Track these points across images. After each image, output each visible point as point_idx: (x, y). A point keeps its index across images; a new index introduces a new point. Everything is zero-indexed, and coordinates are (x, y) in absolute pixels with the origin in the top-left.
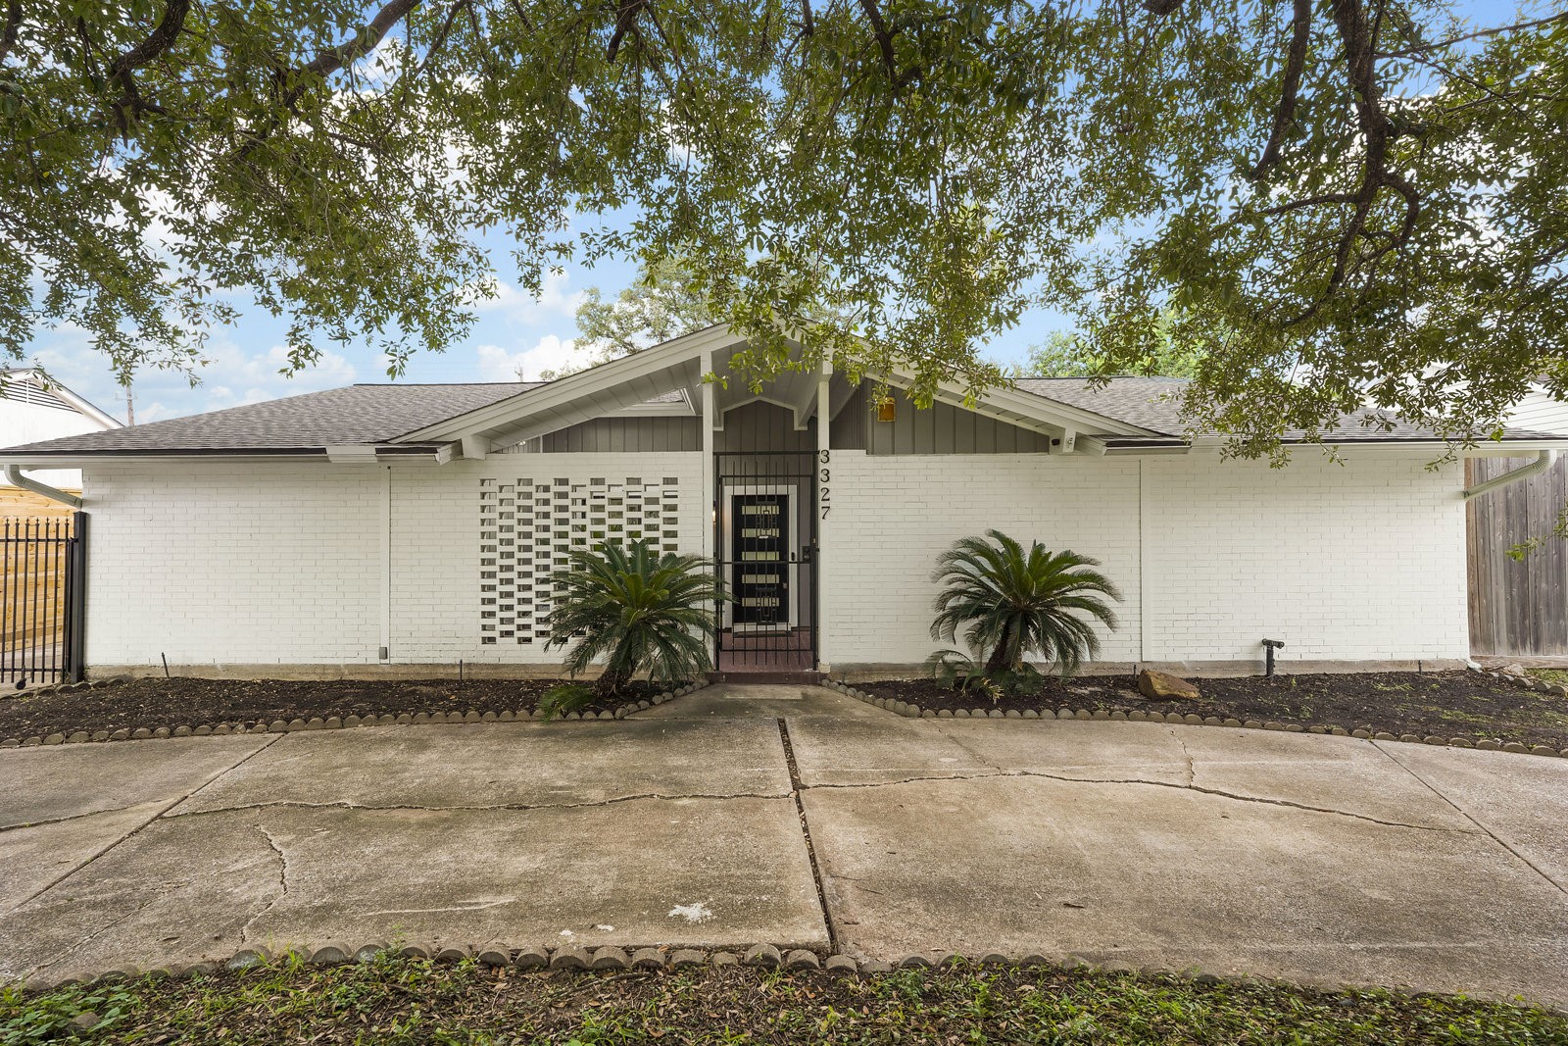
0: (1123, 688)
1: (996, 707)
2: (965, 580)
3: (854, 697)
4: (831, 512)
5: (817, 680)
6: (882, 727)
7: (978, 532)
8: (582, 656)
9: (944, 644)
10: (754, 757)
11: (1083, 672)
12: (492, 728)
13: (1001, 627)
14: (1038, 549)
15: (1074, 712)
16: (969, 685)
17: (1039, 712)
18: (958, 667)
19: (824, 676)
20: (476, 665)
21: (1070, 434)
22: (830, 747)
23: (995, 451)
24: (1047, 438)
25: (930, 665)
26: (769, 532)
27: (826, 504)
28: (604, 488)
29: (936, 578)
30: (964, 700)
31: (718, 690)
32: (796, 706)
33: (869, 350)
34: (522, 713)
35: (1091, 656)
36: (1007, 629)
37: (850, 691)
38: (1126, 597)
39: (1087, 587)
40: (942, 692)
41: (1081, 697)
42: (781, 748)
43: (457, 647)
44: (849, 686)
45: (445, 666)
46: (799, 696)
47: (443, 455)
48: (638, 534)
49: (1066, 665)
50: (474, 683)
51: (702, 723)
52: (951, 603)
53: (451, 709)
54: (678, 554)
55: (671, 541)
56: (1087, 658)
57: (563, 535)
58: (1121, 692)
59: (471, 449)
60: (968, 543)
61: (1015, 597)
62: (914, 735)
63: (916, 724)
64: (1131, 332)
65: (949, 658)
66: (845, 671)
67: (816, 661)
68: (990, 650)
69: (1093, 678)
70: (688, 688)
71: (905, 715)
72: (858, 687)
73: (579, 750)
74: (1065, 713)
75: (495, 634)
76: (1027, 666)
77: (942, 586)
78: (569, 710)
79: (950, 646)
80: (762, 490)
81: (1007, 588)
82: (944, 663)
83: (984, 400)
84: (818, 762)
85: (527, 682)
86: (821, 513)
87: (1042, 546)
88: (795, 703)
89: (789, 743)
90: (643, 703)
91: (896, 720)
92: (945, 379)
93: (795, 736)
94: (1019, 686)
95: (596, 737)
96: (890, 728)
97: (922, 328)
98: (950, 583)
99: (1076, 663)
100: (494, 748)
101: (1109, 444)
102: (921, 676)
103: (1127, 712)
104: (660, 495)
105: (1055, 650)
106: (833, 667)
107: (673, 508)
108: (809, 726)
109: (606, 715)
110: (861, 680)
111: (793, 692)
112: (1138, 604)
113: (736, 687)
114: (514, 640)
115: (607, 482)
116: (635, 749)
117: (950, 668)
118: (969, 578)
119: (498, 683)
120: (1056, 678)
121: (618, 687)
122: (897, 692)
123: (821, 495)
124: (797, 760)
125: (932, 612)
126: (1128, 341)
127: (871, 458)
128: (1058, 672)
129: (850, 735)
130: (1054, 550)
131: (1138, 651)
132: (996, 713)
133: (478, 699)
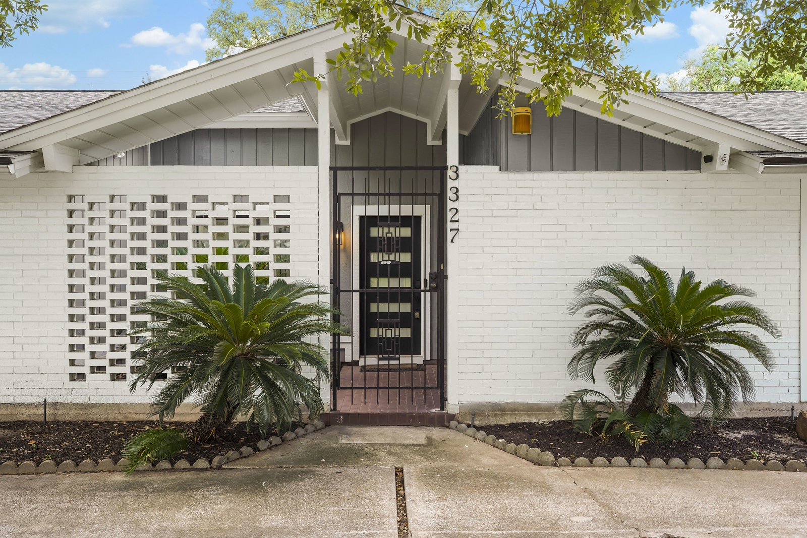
0: (780, 432)
1: (638, 455)
2: (606, 313)
3: (484, 441)
4: (460, 235)
5: (444, 421)
6: (510, 478)
7: (622, 259)
8: (173, 396)
9: (583, 383)
10: (361, 515)
11: (737, 414)
12: (67, 480)
13: (645, 365)
14: (687, 279)
15: (725, 460)
16: (610, 428)
17: (686, 460)
18: (598, 408)
19: (452, 417)
20: (63, 405)
21: (724, 150)
22: (449, 503)
23: (642, 169)
24: (700, 154)
25: (568, 405)
26: (392, 257)
27: (455, 226)
28: (208, 206)
29: (573, 310)
30: (604, 446)
31: (334, 432)
32: (417, 453)
33: (494, 50)
34: (106, 461)
35: (744, 397)
36: (651, 365)
37: (481, 434)
38: (783, 331)
39: (741, 321)
40: (581, 437)
41: (733, 443)
42: (393, 505)
43: (42, 385)
44: (479, 428)
45: (27, 406)
46: (423, 441)
47: (19, 167)
48: (245, 258)
49: (716, 406)
50: (59, 425)
51: (308, 473)
52: (592, 337)
53: (24, 458)
54: (288, 281)
55: (282, 266)
56: (740, 399)
57: (162, 259)
58: (777, 436)
59: (53, 159)
60: (609, 270)
61: (661, 331)
62: (545, 488)
63: (549, 473)
64: (792, 31)
65: (588, 398)
66: (475, 411)
67: (443, 400)
68: (633, 391)
69: (747, 420)
70: (300, 431)
71: (538, 463)
72: (488, 429)
73: (162, 507)
74: (715, 461)
75: (86, 370)
76: (674, 408)
77: (581, 319)
78: (159, 458)
79: (589, 385)
80: (395, 210)
81: (652, 321)
82: (584, 403)
83: (623, 108)
84: (432, 522)
85: (120, 424)
86: (450, 235)
87: (691, 275)
88: (418, 449)
89: (404, 497)
90: (246, 450)
91: (526, 469)
92: (579, 83)
93: (412, 489)
94: (665, 431)
95: (185, 490)
96: (519, 479)
97: (555, 24)
98: (591, 314)
99: (728, 404)
100: (62, 505)
101: (767, 161)
102: (559, 417)
103: (784, 461)
104: (271, 215)
105: (704, 391)
106: (461, 406)
107: (284, 229)
108: (430, 477)
109: (202, 463)
110: (493, 422)
111: (417, 435)
112: (796, 339)
113: (355, 429)
114: (106, 377)
115: (211, 200)
116: (227, 506)
117: (589, 408)
118: (612, 309)
119: (87, 424)
120: (706, 421)
121: (218, 430)
122: (531, 436)
123: (449, 215)
124: (410, 519)
125: (570, 347)
126: (788, 40)
127: (505, 176)
128: (709, 414)
129: (474, 487)
130: (704, 280)
131: (796, 390)
132: (639, 461)
133: (59, 443)
